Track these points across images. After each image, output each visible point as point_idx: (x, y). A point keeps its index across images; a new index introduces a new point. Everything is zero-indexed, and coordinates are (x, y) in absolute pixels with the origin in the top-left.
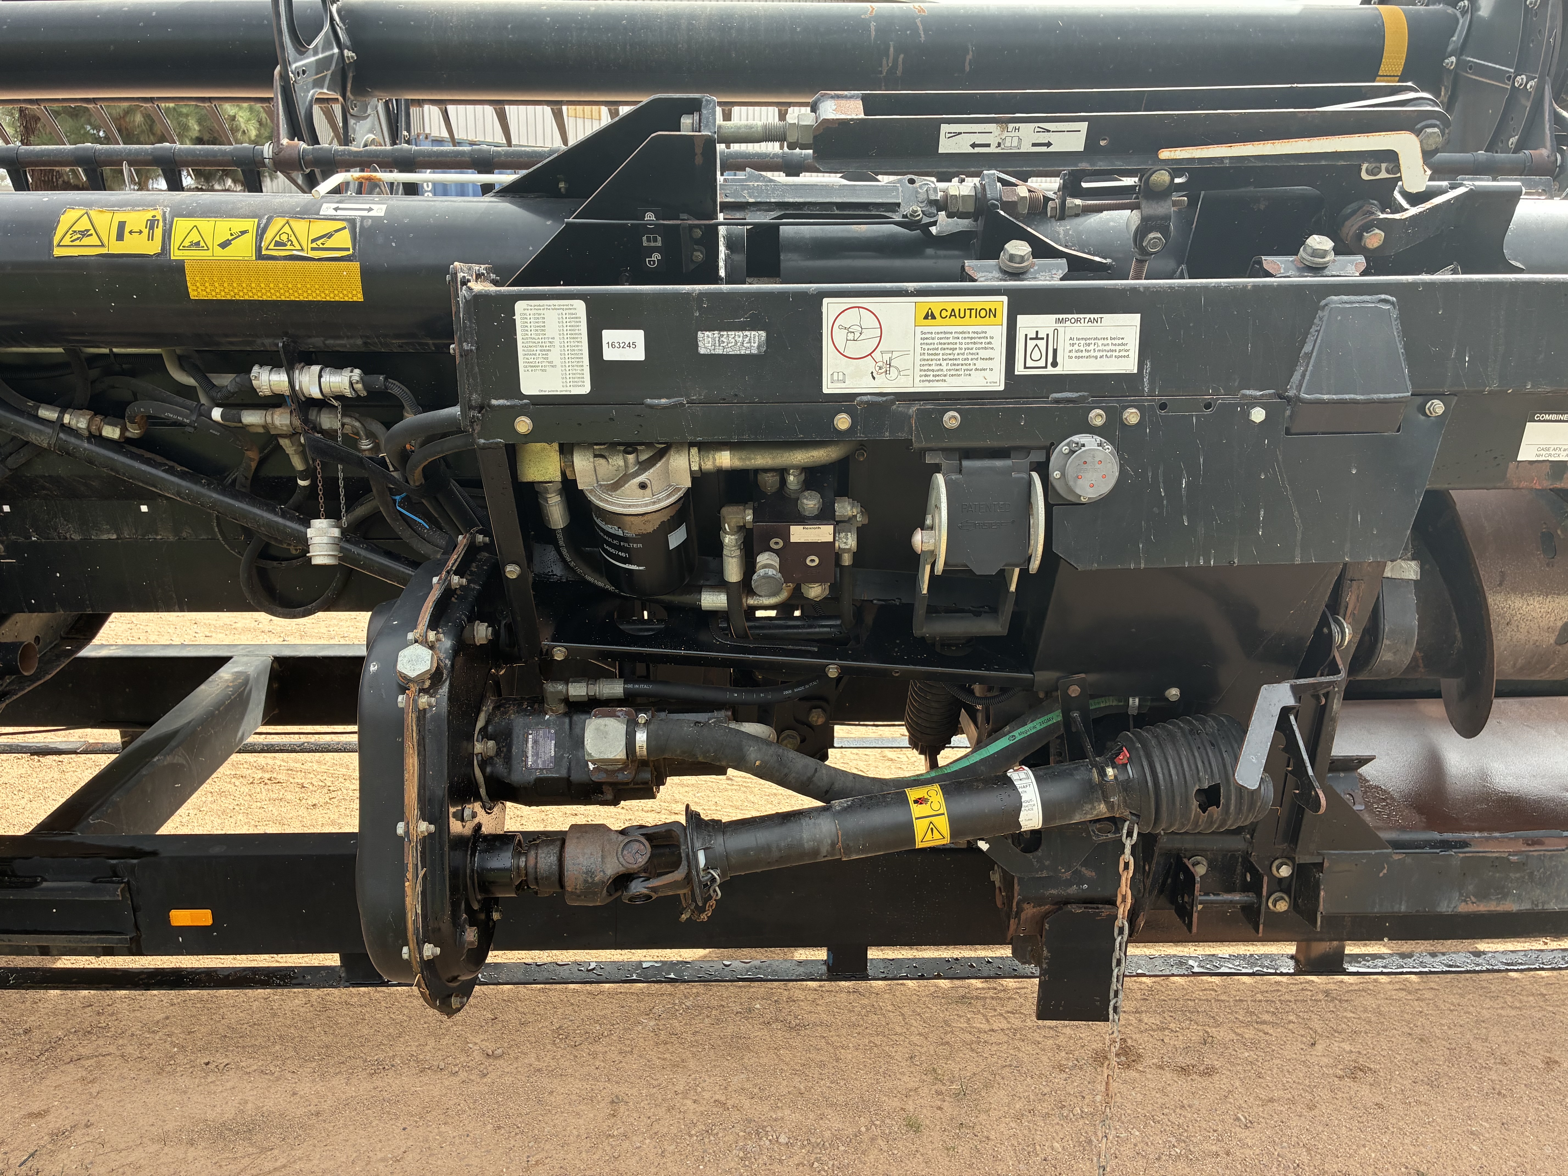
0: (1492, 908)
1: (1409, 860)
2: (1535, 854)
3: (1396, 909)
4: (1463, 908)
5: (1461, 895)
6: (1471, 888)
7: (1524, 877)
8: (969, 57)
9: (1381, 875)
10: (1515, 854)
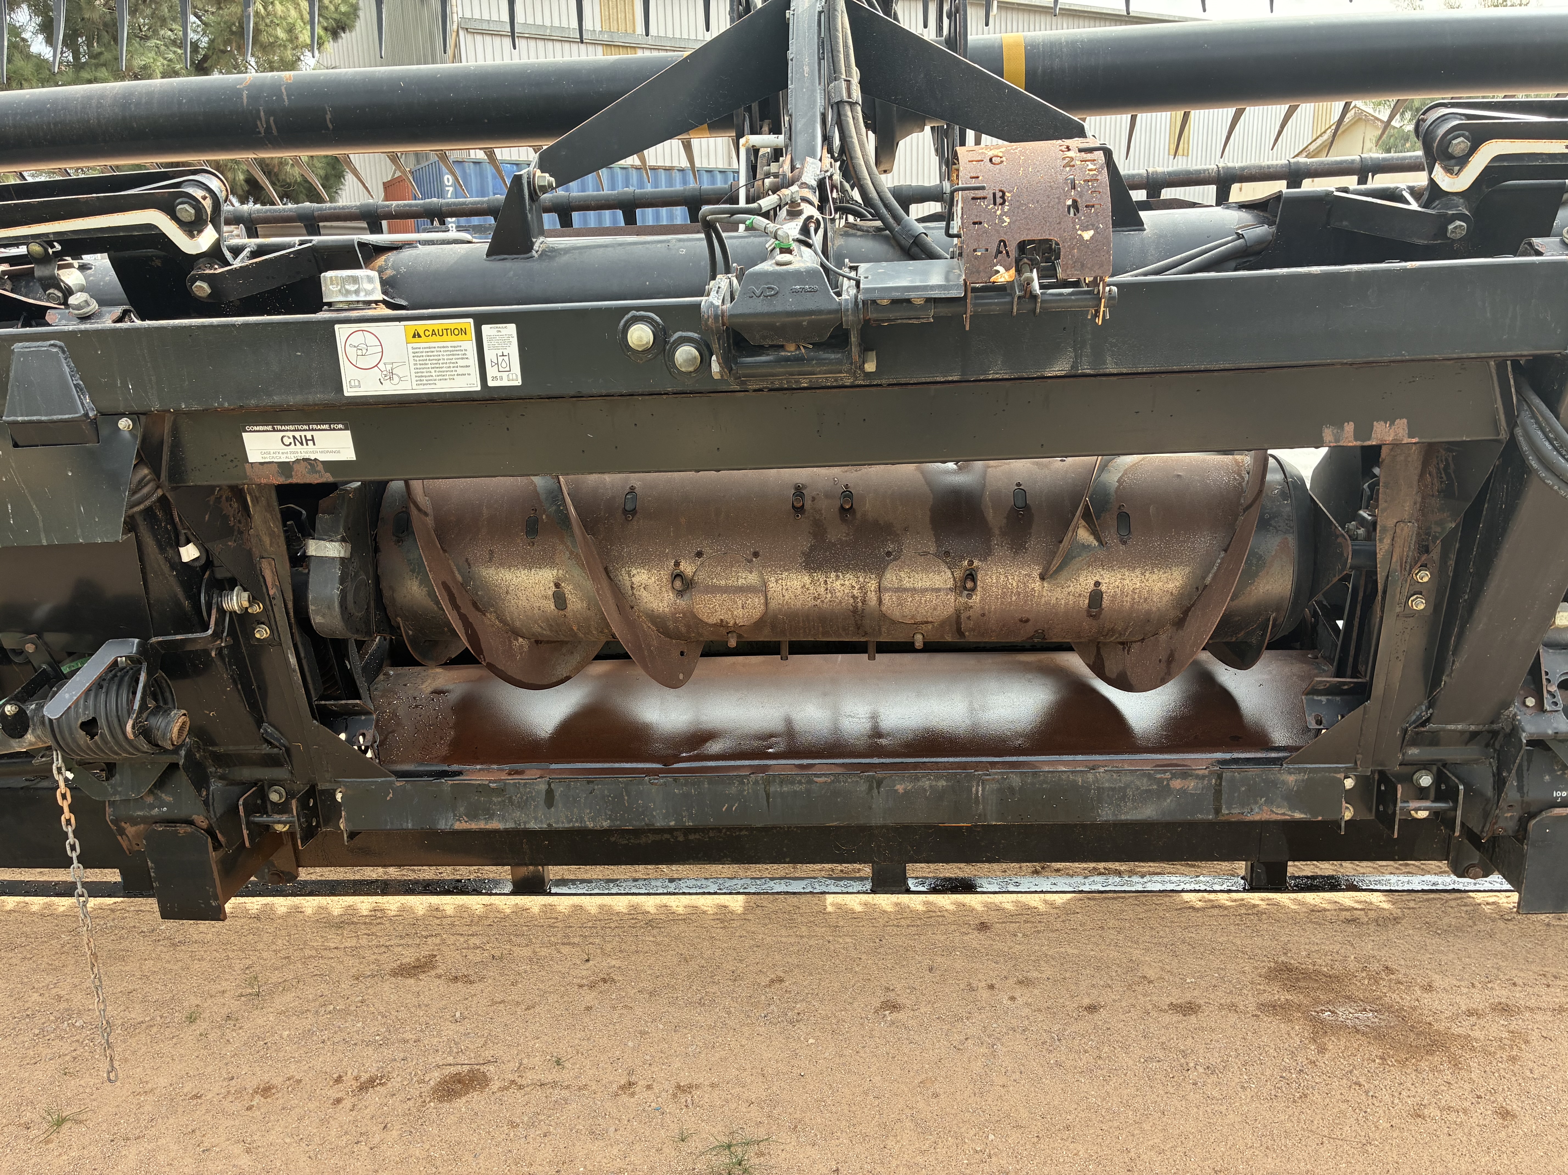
0: (483, 827)
1: (408, 786)
2: (512, 782)
3: (404, 826)
4: (459, 826)
5: (455, 815)
6: (462, 809)
7: (504, 801)
8: (328, 117)
9: (388, 798)
10: (495, 781)
